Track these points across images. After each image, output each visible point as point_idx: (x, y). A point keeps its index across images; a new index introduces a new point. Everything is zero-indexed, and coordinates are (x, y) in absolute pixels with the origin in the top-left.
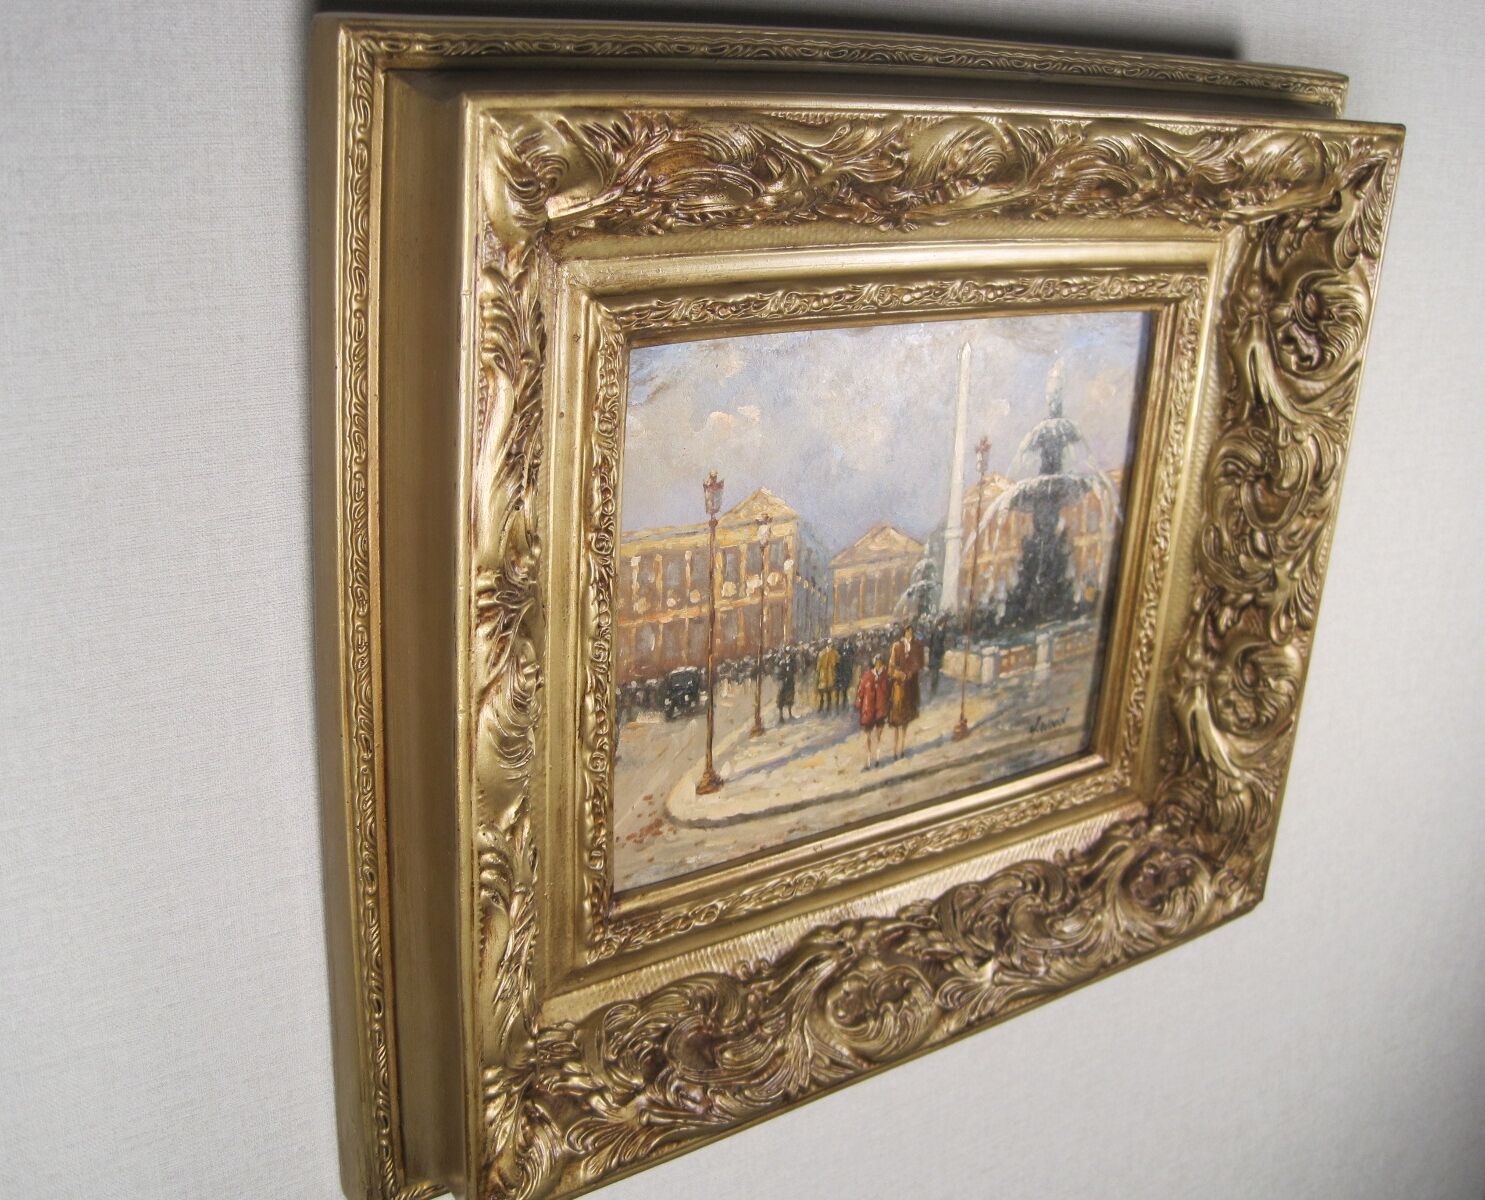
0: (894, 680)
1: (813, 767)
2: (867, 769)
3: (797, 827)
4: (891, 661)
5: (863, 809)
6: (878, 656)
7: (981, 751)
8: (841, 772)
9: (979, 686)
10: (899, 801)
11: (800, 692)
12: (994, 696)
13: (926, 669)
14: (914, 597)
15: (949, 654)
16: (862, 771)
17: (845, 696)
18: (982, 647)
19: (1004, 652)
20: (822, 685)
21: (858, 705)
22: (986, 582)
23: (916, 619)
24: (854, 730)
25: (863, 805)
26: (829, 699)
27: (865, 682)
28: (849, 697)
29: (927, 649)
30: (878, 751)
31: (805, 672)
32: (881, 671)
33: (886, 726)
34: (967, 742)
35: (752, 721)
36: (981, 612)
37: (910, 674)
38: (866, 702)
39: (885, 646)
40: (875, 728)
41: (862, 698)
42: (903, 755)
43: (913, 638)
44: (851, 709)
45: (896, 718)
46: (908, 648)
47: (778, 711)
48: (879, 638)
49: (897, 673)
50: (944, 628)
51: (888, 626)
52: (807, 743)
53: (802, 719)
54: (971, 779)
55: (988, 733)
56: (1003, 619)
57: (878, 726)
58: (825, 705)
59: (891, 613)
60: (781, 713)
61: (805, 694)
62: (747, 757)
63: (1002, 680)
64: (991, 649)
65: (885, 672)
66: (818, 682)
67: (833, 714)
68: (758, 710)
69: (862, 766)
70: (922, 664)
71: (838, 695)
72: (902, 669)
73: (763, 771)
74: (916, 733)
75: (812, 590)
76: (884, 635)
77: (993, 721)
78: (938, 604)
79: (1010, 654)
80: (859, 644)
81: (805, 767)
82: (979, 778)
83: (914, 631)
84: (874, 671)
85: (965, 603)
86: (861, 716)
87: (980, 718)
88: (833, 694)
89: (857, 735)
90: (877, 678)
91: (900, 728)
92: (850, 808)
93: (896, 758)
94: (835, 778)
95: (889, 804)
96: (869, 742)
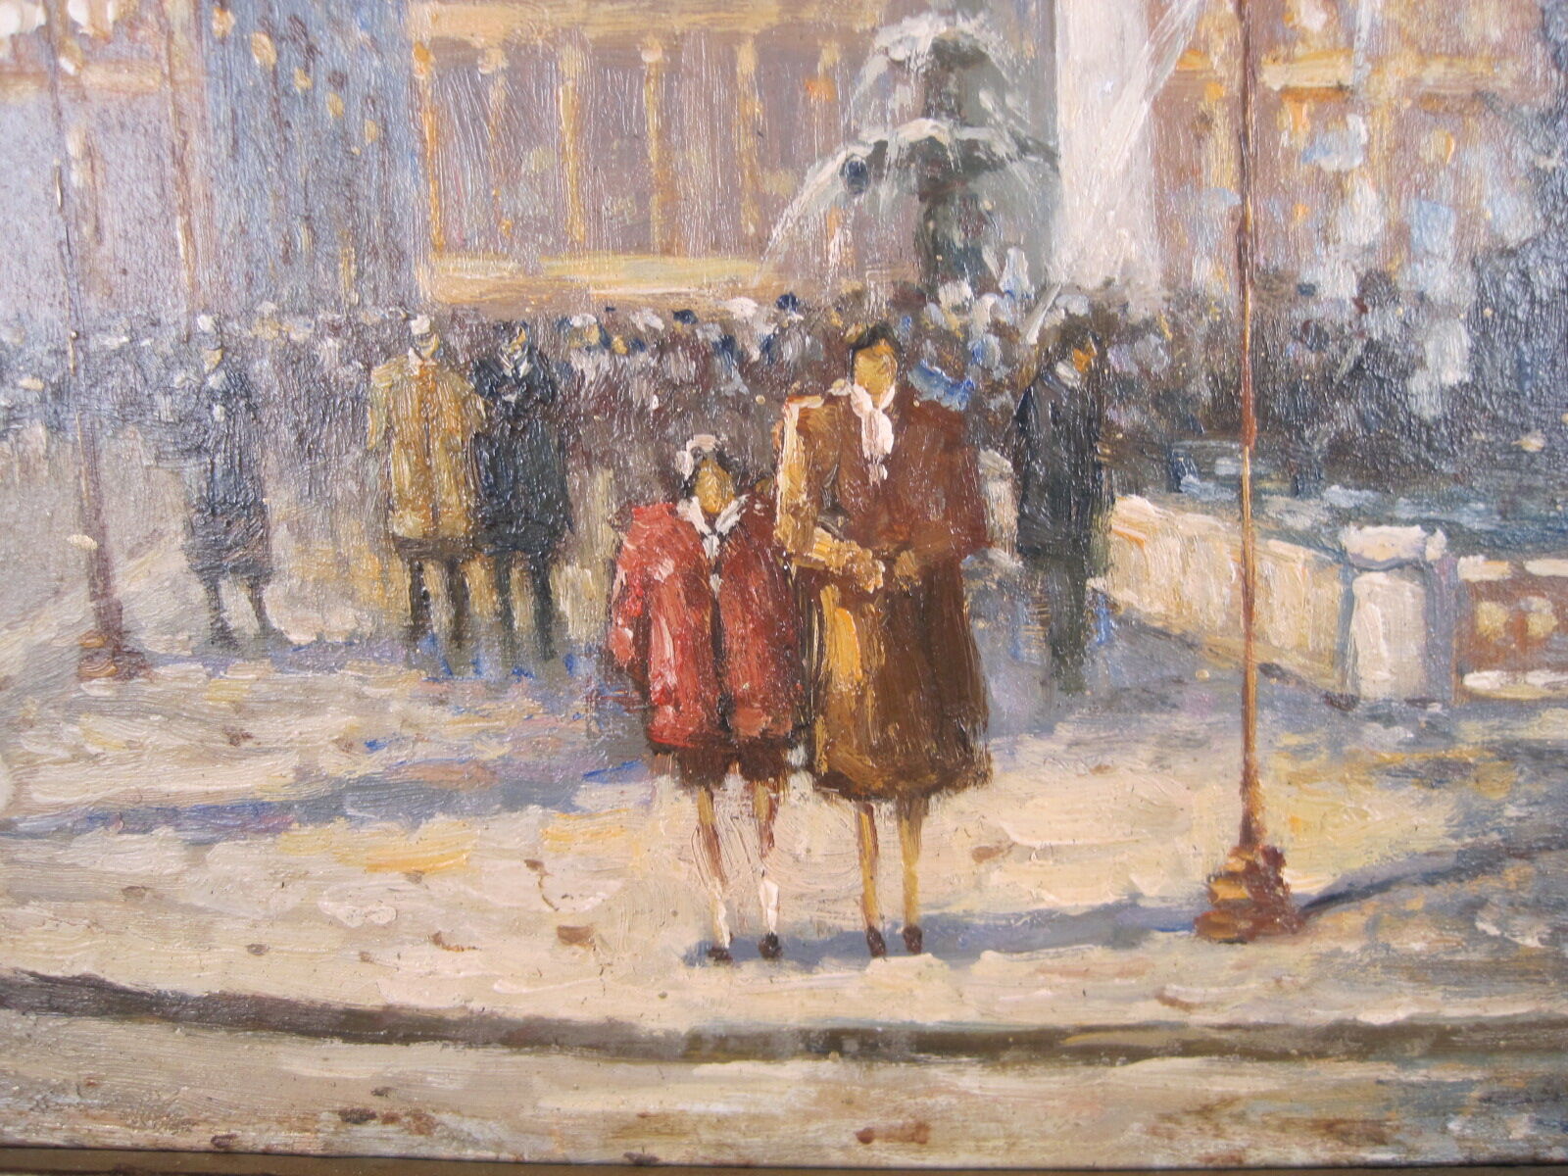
0: (816, 577)
1: (416, 877)
2: (718, 955)
3: (379, 1105)
4: (788, 482)
5: (721, 1122)
6: (707, 442)
7: (1378, 1016)
8: (571, 936)
9: (1342, 704)
10: (918, 1134)
11: (301, 533)
12: (1439, 774)
13: (1005, 559)
14: (885, 191)
15: (1132, 511)
16: (690, 961)
17: (544, 595)
18: (1343, 517)
19: (1475, 568)
20: (408, 524)
21: (626, 655)
22: (1335, 188)
23: (912, 300)
24: (618, 766)
25: (720, 1108)
26: (458, 595)
27: (647, 557)
28: (565, 606)
29: (995, 465)
30: (770, 888)
31: (306, 445)
32: (729, 519)
33: (800, 784)
34: (1286, 955)
35: (77, 610)
36: (1313, 334)
37: (908, 564)
38: (666, 647)
39: (741, 407)
40: (734, 782)
41: (643, 627)
42: (914, 940)
43: (905, 394)
44: (585, 668)
45: (851, 758)
46: (881, 436)
47: (198, 592)
48: (704, 357)
49: (825, 548)
50: (1093, 377)
51: (743, 308)
52: (368, 765)
53: (322, 653)
54: (1330, 1128)
55: (1416, 942)
56: (1460, 396)
57: (753, 774)
58: (440, 616)
59: (758, 246)
60: (216, 606)
61: (322, 546)
62: (79, 755)
63: (1482, 704)
64: (1399, 539)
65: (755, 527)
66: (386, 508)
67: (491, 670)
68: (100, 570)
69: (690, 938)
70: (979, 537)
71: (502, 587)
72: (861, 533)
73: (164, 831)
74: (982, 854)
75: (300, 83)
76: (728, 343)
77: (1442, 892)
78: (1037, 248)
79: (1523, 584)
80: (590, 367)
81: (375, 868)
82: (1380, 1140)
83: (907, 358)
84: (692, 511)
85: (1210, 274)
86: (651, 709)
87: (1361, 861)
88: (477, 575)
89: (636, 791)
90: (711, 547)
91: (885, 809)
92: (649, 1101)
93: (875, 944)
94: (543, 949)
95: (865, 1138)
96: (712, 839)
